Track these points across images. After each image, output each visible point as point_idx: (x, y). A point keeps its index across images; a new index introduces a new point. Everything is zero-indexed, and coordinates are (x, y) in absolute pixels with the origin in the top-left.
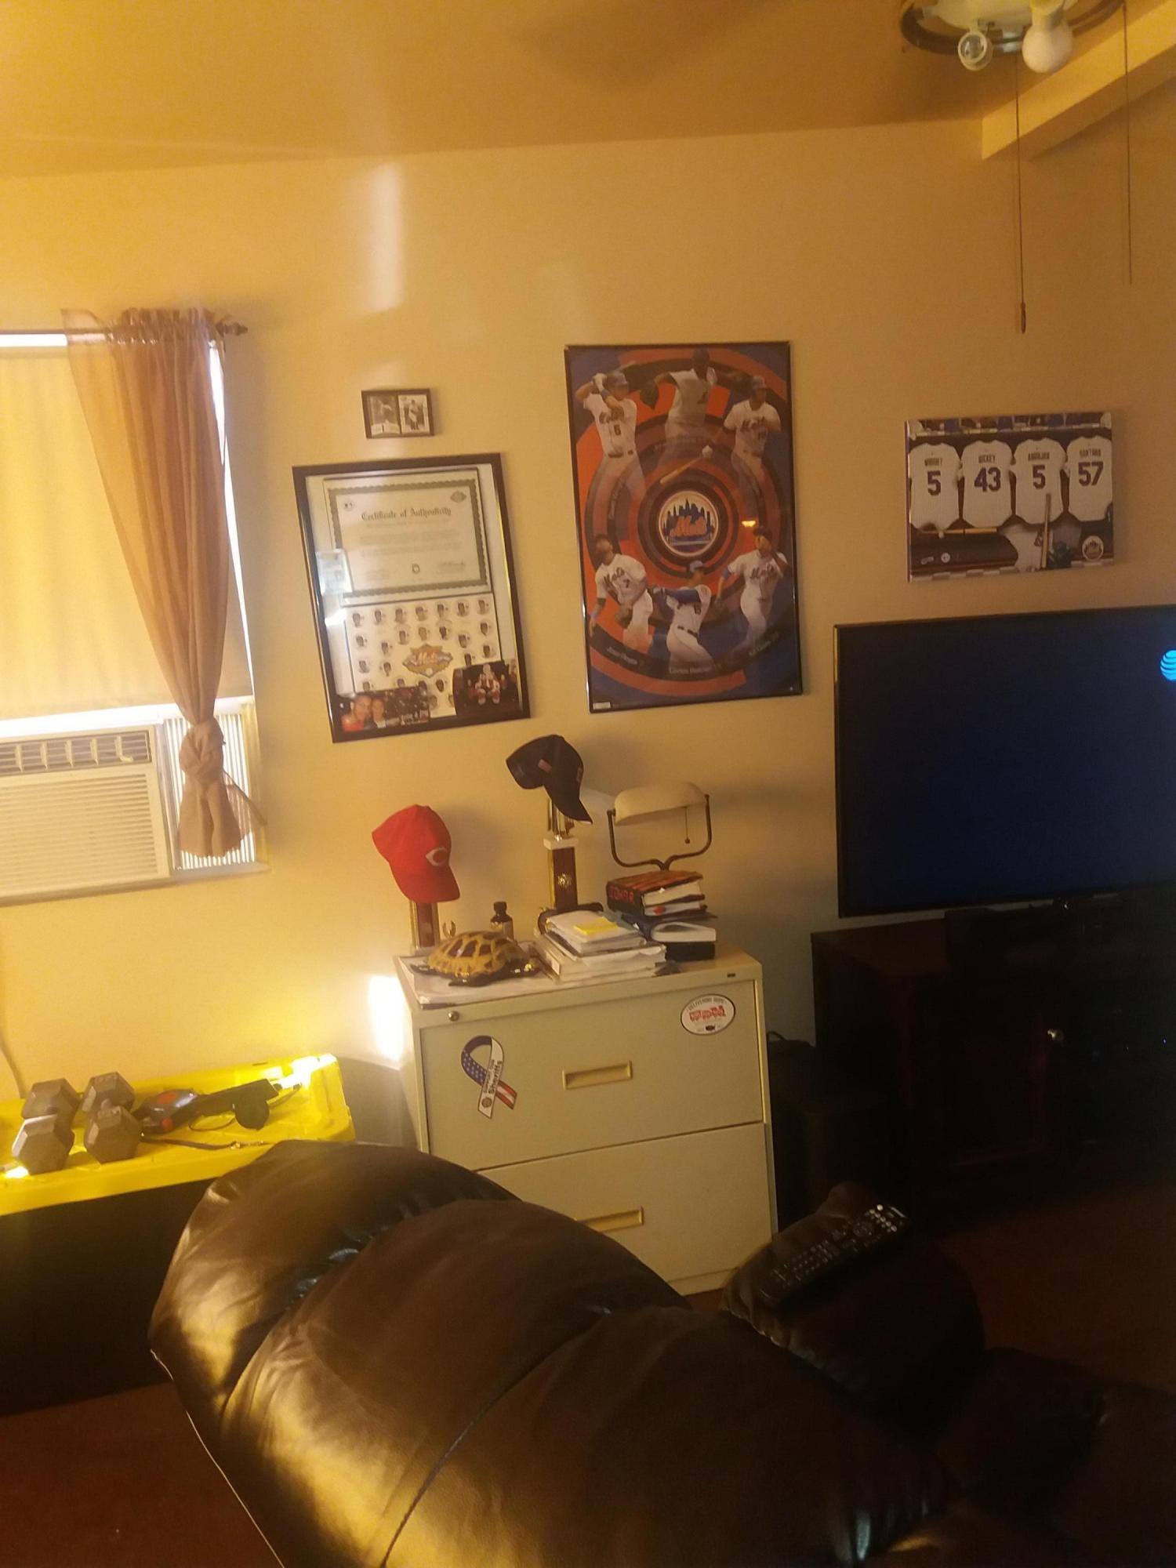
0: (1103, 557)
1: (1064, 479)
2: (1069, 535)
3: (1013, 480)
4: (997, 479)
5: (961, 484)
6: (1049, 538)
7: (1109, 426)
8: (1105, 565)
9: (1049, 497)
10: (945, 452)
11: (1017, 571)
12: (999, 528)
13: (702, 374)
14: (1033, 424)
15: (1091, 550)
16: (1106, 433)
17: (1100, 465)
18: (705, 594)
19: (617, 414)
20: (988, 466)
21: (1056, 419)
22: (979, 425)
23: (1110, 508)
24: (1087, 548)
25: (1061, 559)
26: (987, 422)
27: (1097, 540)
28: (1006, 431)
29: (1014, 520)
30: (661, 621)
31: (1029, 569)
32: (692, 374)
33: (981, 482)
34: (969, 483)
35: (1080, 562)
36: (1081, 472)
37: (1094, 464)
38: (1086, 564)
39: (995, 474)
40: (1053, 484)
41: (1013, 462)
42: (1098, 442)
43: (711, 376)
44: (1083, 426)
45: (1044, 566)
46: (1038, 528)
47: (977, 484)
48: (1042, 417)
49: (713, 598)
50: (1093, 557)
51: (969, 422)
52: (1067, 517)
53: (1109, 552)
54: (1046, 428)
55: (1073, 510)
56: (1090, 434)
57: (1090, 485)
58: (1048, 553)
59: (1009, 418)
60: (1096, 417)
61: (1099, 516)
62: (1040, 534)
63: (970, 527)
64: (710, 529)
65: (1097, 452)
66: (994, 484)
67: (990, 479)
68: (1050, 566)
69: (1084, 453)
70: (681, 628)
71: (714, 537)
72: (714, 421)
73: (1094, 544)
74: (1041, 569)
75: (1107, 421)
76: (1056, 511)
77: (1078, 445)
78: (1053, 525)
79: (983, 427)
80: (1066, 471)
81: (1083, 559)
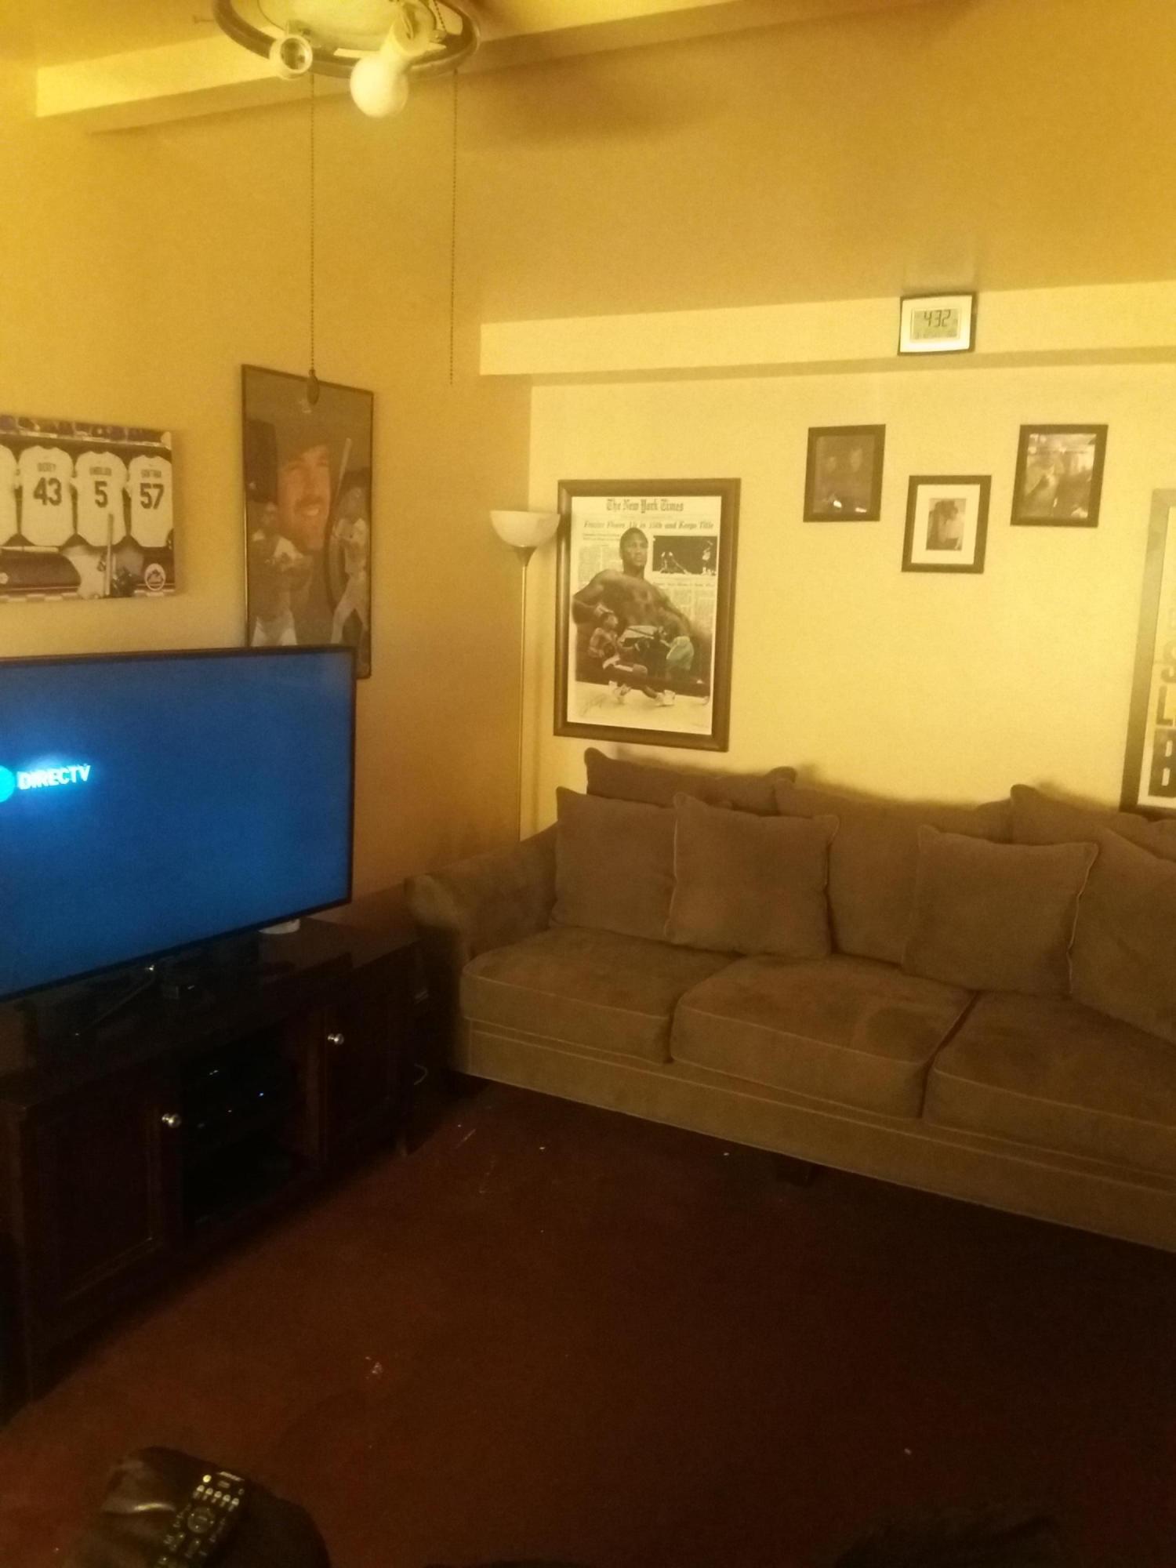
0: (165, 587)
1: (127, 499)
2: (132, 561)
3: (74, 495)
4: (58, 492)
6: (112, 562)
7: (169, 447)
8: (168, 595)
9: (111, 518)
11: (80, 598)
12: (61, 548)
14: (95, 434)
15: (154, 578)
16: (166, 455)
17: (161, 488)
20: (48, 476)
21: (117, 432)
22: (37, 427)
23: (171, 535)
24: (149, 578)
25: (125, 587)
26: (48, 426)
27: (156, 567)
28: (67, 438)
29: (76, 540)
31: (92, 597)
33: (40, 494)
34: (28, 494)
35: (142, 591)
36: (143, 493)
37: (155, 486)
38: (148, 594)
39: (55, 486)
40: (115, 505)
41: (74, 475)
42: (158, 463)
44: (144, 444)
45: (108, 593)
46: (100, 551)
47: (37, 495)
48: (104, 427)
50: (155, 585)
51: (26, 423)
52: (129, 542)
53: (170, 582)
54: (107, 441)
55: (136, 534)
56: (151, 453)
57: (151, 509)
58: (112, 581)
59: (69, 424)
60: (155, 435)
61: (161, 543)
62: (103, 557)
63: (31, 544)
65: (158, 474)
66: (55, 498)
67: (50, 491)
68: (114, 594)
69: (146, 473)
73: (156, 573)
74: (105, 597)
75: (167, 442)
76: (119, 535)
77: (141, 463)
78: (117, 549)
79: (43, 430)
80: (128, 491)
81: (146, 588)
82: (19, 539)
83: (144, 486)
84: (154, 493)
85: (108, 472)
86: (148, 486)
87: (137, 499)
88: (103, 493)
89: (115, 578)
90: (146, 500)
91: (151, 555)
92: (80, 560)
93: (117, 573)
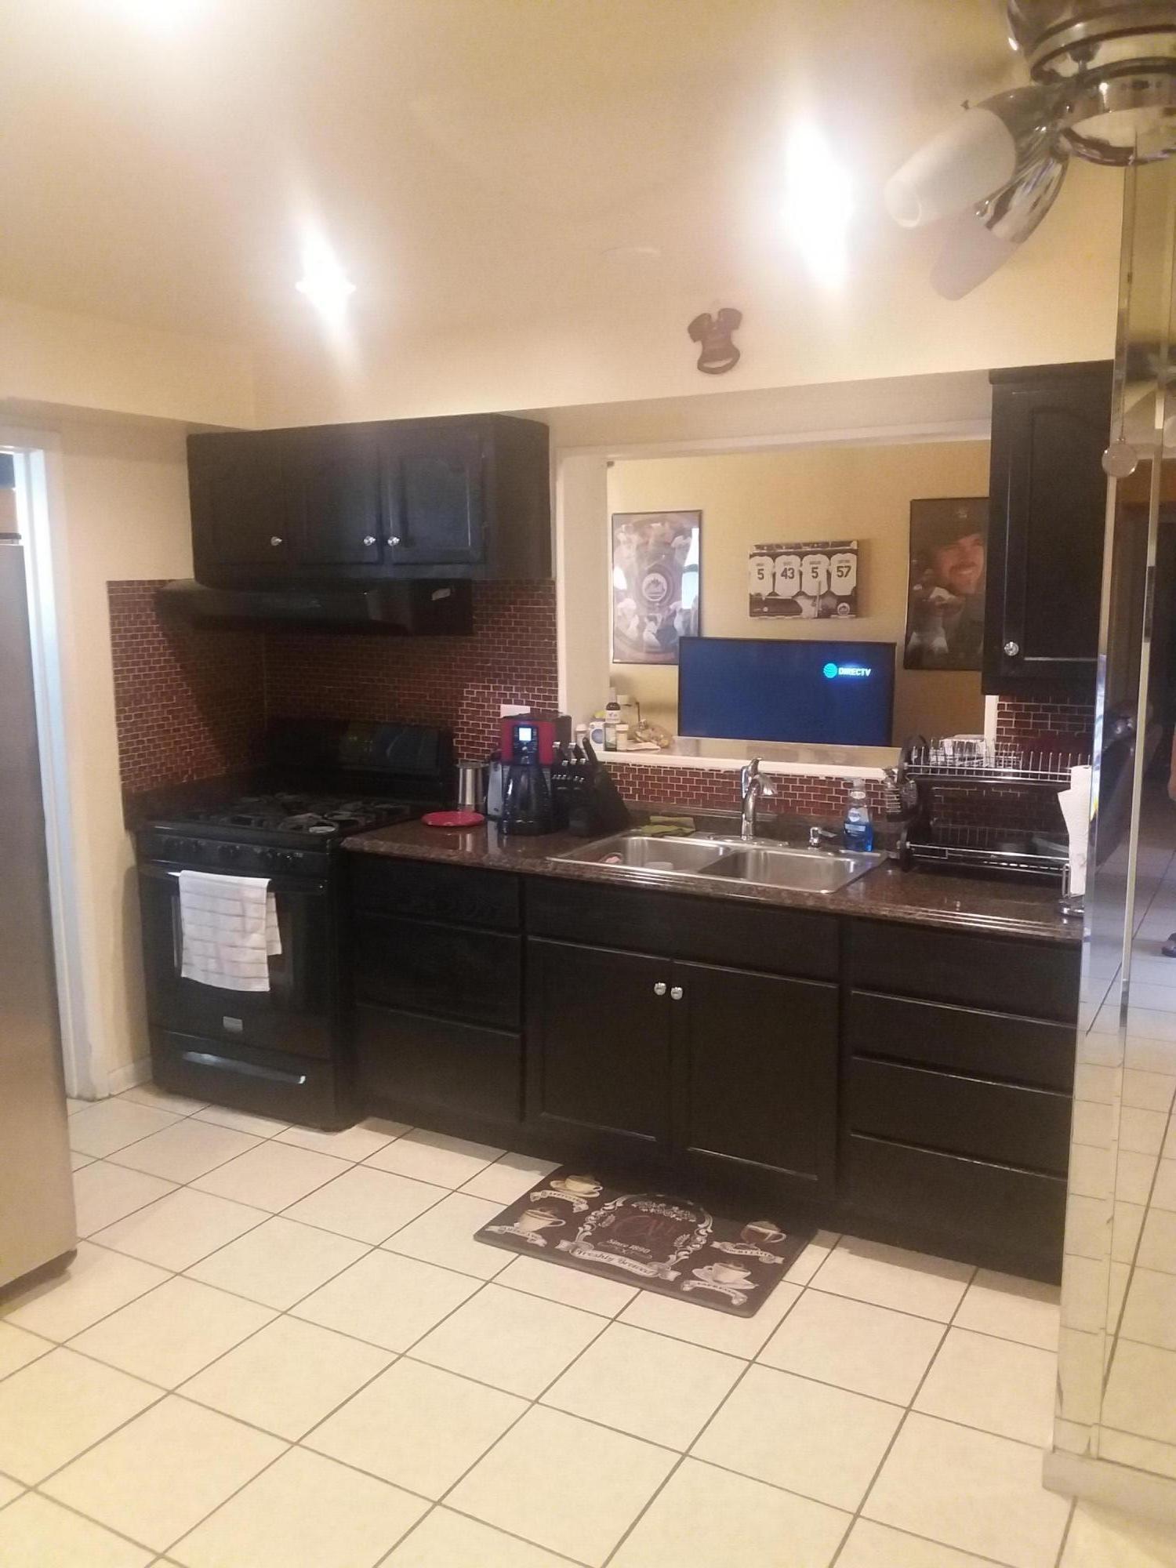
0: (850, 614)
1: (829, 574)
2: (831, 602)
3: (801, 574)
4: (793, 573)
5: (774, 575)
6: (819, 603)
7: (856, 548)
8: (852, 618)
9: (820, 583)
10: (767, 560)
11: (801, 618)
12: (793, 597)
13: (663, 524)
14: (813, 547)
15: (843, 610)
16: (854, 552)
17: (849, 567)
18: (660, 617)
19: (630, 541)
20: (788, 567)
21: (826, 544)
22: (784, 547)
23: (855, 589)
24: (840, 609)
25: (826, 613)
26: (789, 546)
27: (846, 605)
28: (799, 550)
29: (801, 593)
30: (641, 627)
31: (808, 618)
32: (659, 524)
33: (784, 574)
34: (778, 576)
35: (835, 616)
36: (838, 571)
37: (846, 567)
38: (841, 617)
39: (791, 571)
40: (823, 577)
41: (801, 565)
42: (849, 556)
43: (667, 525)
44: (841, 548)
45: (816, 616)
46: (814, 598)
47: (782, 575)
48: (817, 543)
49: (663, 620)
50: (844, 613)
51: (779, 546)
52: (829, 593)
53: (854, 612)
54: (820, 549)
55: (832, 590)
56: (844, 552)
57: (843, 578)
58: (819, 611)
59: (799, 544)
60: (849, 543)
61: (848, 593)
62: (815, 601)
63: (777, 595)
64: (663, 590)
65: (848, 561)
66: (791, 576)
67: (789, 573)
68: (819, 616)
69: (841, 562)
70: (649, 631)
71: (665, 593)
72: (668, 544)
73: (844, 607)
74: (815, 618)
75: (854, 545)
76: (824, 590)
77: (836, 558)
78: (822, 597)
79: (786, 548)
80: (830, 570)
81: (837, 614)
82: (773, 593)
83: (838, 567)
84: (845, 570)
85: (819, 563)
86: (842, 567)
87: (834, 574)
88: (816, 572)
89: (821, 609)
90: (840, 574)
91: (841, 599)
92: (802, 602)
93: (822, 607)
